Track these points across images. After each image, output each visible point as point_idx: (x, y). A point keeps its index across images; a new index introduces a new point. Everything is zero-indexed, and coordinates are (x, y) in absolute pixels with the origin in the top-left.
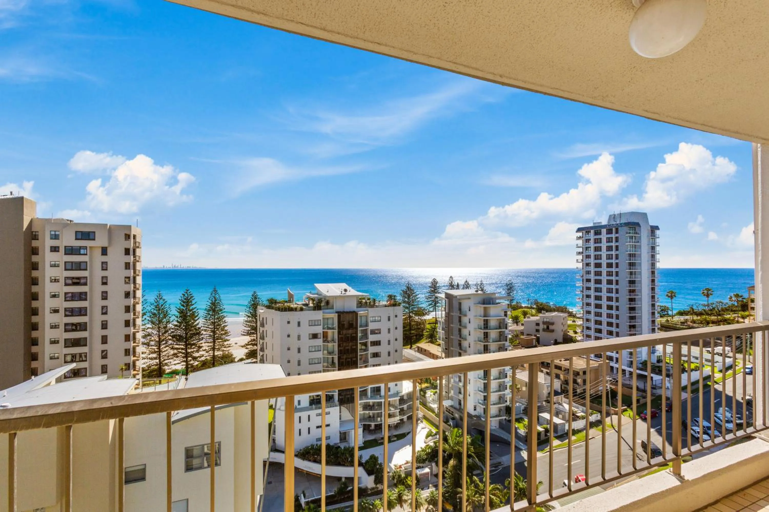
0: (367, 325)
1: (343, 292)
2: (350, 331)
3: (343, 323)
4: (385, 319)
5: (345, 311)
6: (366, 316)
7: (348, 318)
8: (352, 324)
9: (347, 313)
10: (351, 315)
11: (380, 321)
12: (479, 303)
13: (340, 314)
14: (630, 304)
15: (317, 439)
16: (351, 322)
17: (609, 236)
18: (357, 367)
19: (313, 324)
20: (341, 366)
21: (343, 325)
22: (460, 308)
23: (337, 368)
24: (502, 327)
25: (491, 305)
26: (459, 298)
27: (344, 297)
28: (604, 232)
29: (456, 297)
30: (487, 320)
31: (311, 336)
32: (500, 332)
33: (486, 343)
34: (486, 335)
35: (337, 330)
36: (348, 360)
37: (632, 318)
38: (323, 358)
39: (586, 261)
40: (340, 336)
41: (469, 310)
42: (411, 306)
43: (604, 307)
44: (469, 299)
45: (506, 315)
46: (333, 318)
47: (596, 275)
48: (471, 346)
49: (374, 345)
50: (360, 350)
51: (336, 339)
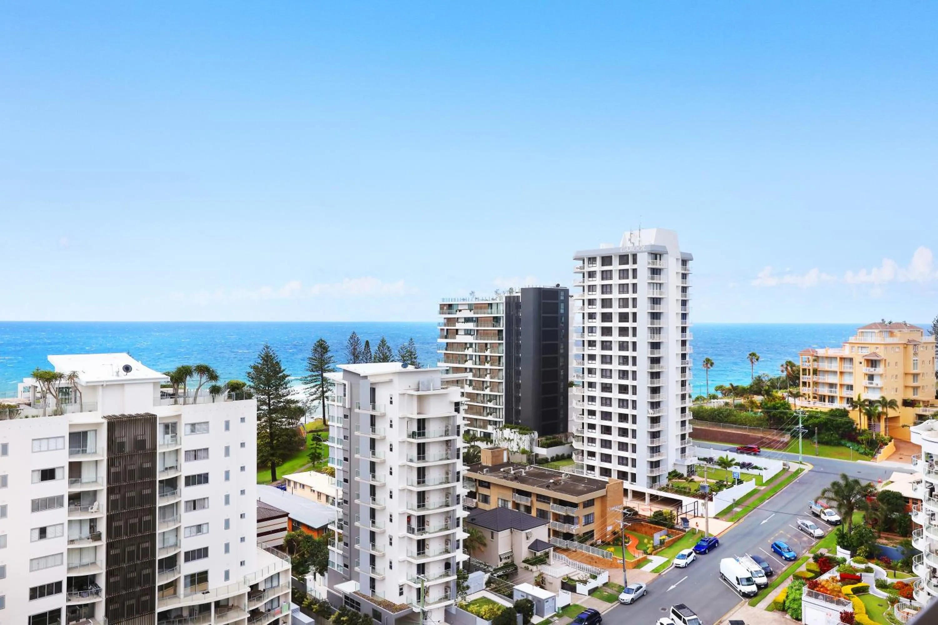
1: (122, 373)
5: (127, 415)
6: (176, 423)
7: (134, 429)
8: (143, 444)
9: (131, 419)
10: (140, 424)
11: (208, 432)
12: (410, 388)
13: (113, 422)
17: (624, 267)
18: (155, 534)
19: (44, 447)
20: (116, 536)
21: (122, 445)
22: (373, 400)
23: (103, 543)
24: (450, 433)
25: (431, 392)
26: (372, 380)
27: (123, 385)
28: (616, 261)
29: (366, 377)
30: (424, 420)
31: (38, 476)
32: (447, 442)
33: (422, 465)
34: (421, 449)
35: (105, 458)
36: (131, 521)
37: (655, 405)
38: (70, 522)
39: (588, 310)
40: (112, 470)
41: (391, 402)
42: (272, 399)
43: (615, 389)
44: (391, 381)
45: (457, 410)
46: (96, 431)
47: (603, 334)
48: (393, 471)
49: (194, 484)
50: (160, 496)
51: (102, 478)
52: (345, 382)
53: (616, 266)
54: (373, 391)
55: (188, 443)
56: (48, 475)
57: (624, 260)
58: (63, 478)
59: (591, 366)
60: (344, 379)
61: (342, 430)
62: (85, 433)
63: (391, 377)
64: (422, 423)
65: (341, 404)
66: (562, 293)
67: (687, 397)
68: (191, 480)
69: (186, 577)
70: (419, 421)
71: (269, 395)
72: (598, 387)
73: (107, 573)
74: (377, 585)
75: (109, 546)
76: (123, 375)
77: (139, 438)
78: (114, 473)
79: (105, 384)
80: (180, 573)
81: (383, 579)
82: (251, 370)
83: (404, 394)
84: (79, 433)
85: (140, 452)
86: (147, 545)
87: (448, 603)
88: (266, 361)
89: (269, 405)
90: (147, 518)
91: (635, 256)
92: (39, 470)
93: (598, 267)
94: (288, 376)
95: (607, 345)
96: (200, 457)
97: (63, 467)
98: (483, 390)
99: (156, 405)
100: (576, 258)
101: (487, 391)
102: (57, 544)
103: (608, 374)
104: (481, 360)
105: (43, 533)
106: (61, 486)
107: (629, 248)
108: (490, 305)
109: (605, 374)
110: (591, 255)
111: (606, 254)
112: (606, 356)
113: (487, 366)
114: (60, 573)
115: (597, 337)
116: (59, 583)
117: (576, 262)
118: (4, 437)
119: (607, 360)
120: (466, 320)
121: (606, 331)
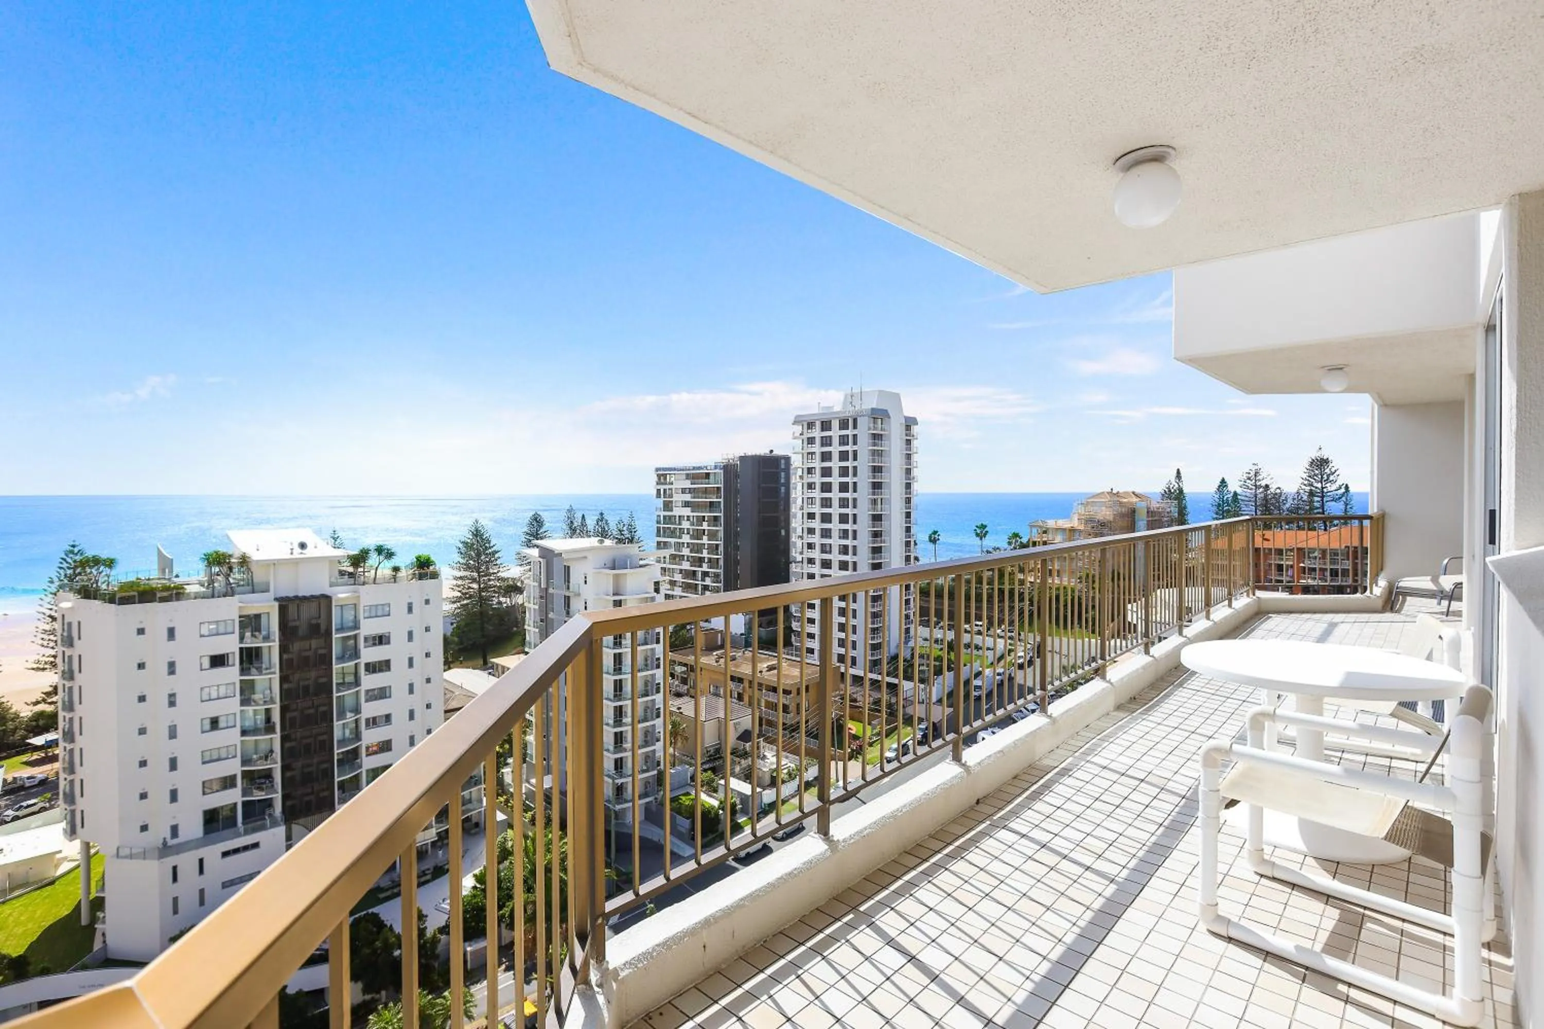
0: (356, 626)
1: (297, 550)
2: (314, 643)
3: (294, 624)
4: (398, 609)
5: (300, 594)
6: (355, 605)
7: (308, 612)
8: (318, 626)
9: (305, 598)
10: (314, 605)
11: (389, 615)
12: (605, 566)
13: (285, 604)
14: (873, 558)
15: (223, 883)
16: (314, 622)
17: (844, 432)
18: (332, 726)
19: (213, 631)
20: (291, 728)
21: (294, 628)
22: (567, 580)
23: (278, 734)
25: (628, 571)
27: (298, 563)
28: (835, 426)
29: (560, 554)
30: (621, 600)
31: (206, 663)
33: (618, 650)
35: (277, 644)
38: (242, 712)
39: (808, 479)
40: (285, 656)
41: (586, 582)
42: (483, 576)
44: (585, 558)
45: (657, 590)
46: (268, 614)
47: (822, 506)
49: (375, 671)
50: (338, 685)
51: (275, 664)
52: (541, 560)
53: (835, 432)
54: (567, 569)
55: (368, 628)
56: (218, 661)
57: (844, 425)
58: (233, 665)
59: (810, 541)
60: (541, 557)
61: (538, 612)
62: (258, 617)
63: (585, 554)
64: (619, 605)
65: (536, 584)
66: (783, 461)
68: (371, 668)
69: (367, 771)
70: (616, 602)
71: (479, 573)
72: (818, 563)
73: (282, 766)
75: (284, 739)
76: (298, 553)
78: (287, 660)
79: (278, 563)
80: (360, 767)
82: (461, 546)
83: (599, 573)
84: (250, 617)
85: (315, 636)
86: (325, 737)
87: (648, 800)
88: (476, 536)
90: (323, 710)
91: (855, 421)
92: (208, 657)
93: (817, 433)
94: (498, 552)
95: (826, 518)
96: (381, 643)
97: (234, 653)
98: (701, 566)
99: (332, 585)
100: (795, 423)
101: (705, 568)
102: (230, 737)
103: (828, 549)
104: (698, 534)
105: (214, 723)
106: (231, 674)
107: (849, 412)
108: (707, 475)
109: (825, 549)
110: (810, 419)
111: (825, 418)
112: (826, 529)
113: (705, 540)
114: (234, 767)
115: (817, 509)
116: (233, 778)
117: (795, 426)
118: (171, 621)
119: (826, 533)
120: (684, 491)
121: (826, 503)
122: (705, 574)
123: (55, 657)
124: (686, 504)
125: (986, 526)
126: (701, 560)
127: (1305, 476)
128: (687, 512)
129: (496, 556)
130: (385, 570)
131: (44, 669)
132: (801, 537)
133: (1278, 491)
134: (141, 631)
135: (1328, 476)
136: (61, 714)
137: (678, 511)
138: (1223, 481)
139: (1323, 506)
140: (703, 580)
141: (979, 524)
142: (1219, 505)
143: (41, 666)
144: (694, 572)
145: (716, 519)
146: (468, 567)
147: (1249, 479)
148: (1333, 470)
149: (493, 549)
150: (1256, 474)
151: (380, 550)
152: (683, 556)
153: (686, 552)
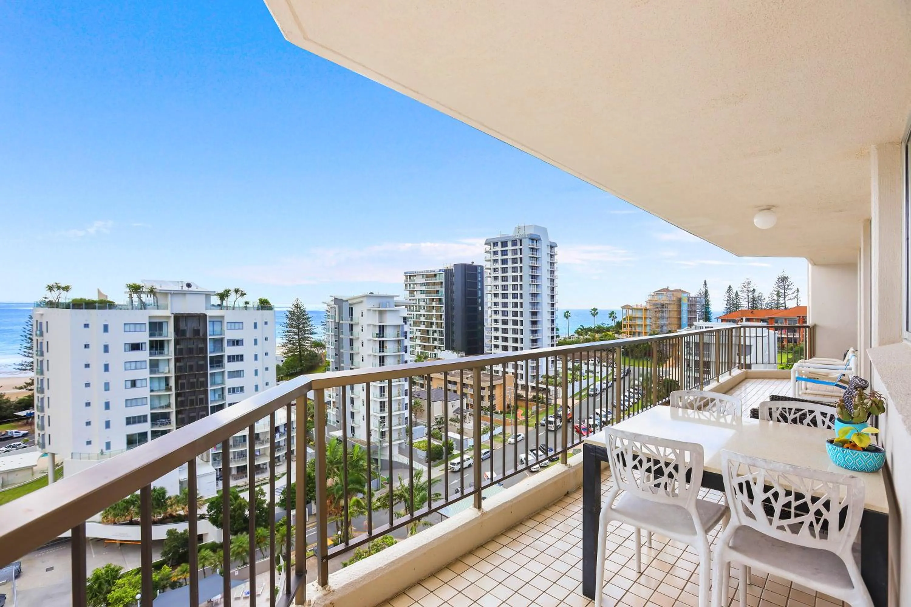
0: (222, 333)
3: (183, 328)
4: (249, 326)
5: (187, 313)
6: (221, 321)
7: (191, 326)
8: (198, 333)
9: (190, 316)
10: (195, 319)
11: (242, 329)
12: (374, 307)
13: (178, 317)
17: (515, 247)
18: (207, 390)
19: (132, 329)
20: (181, 389)
21: (184, 332)
22: (351, 314)
23: (173, 392)
24: (400, 335)
25: (388, 309)
26: (350, 302)
27: (185, 294)
28: (510, 244)
29: (347, 301)
30: (383, 326)
31: (128, 347)
32: (399, 341)
33: (382, 354)
34: (382, 344)
35: (173, 339)
36: (191, 380)
37: (534, 332)
38: (151, 378)
40: (178, 347)
41: (362, 316)
42: (301, 331)
43: (510, 323)
44: (362, 302)
45: (405, 322)
46: (167, 322)
47: (503, 289)
48: (364, 359)
49: (234, 361)
50: (211, 367)
51: (171, 352)
52: (335, 306)
53: (510, 247)
54: (351, 309)
55: (229, 335)
56: (136, 347)
57: (514, 243)
58: (145, 350)
59: (496, 309)
60: (335, 304)
61: (334, 337)
62: (161, 324)
63: (361, 299)
64: (382, 328)
65: (333, 320)
66: (479, 268)
67: (555, 330)
68: (232, 358)
70: (380, 326)
71: (298, 329)
72: (500, 322)
73: (176, 411)
74: (356, 431)
75: (177, 395)
76: (185, 288)
77: (196, 328)
78: (179, 349)
79: (172, 292)
81: (359, 427)
82: (288, 313)
83: (370, 310)
84: (156, 323)
85: (196, 337)
86: (203, 396)
87: (400, 442)
88: (297, 308)
89: (299, 335)
90: (201, 379)
91: (521, 241)
92: (129, 344)
93: (499, 248)
94: (310, 318)
95: (505, 296)
96: (237, 344)
97: (145, 343)
98: (431, 327)
99: (206, 309)
100: (486, 244)
101: (434, 328)
102: (143, 392)
103: (506, 314)
104: (431, 308)
105: (134, 384)
106: (144, 355)
107: (517, 237)
108: (435, 275)
109: (504, 313)
110: (495, 241)
111: (503, 240)
112: (505, 302)
113: (434, 312)
114: (146, 410)
115: (500, 291)
116: (145, 416)
117: (486, 246)
118: (106, 320)
119: (505, 305)
120: (421, 284)
121: (504, 287)
122: (434, 332)
123: (32, 363)
124: (422, 292)
125: (597, 309)
126: (432, 324)
127: (775, 286)
128: (423, 296)
129: (309, 320)
130: (241, 302)
131: (26, 370)
132: (491, 308)
133: (760, 295)
134: (86, 326)
135: (788, 286)
136: (36, 395)
137: (418, 296)
138: (730, 287)
139: (785, 303)
140: (433, 335)
141: (593, 308)
142: (728, 300)
143: (24, 367)
144: (428, 331)
145: (440, 300)
146: (291, 326)
147: (744, 287)
148: (790, 283)
149: (307, 316)
150: (748, 284)
151: (237, 291)
152: (421, 322)
153: (423, 319)
